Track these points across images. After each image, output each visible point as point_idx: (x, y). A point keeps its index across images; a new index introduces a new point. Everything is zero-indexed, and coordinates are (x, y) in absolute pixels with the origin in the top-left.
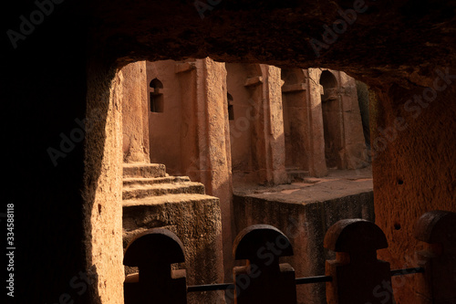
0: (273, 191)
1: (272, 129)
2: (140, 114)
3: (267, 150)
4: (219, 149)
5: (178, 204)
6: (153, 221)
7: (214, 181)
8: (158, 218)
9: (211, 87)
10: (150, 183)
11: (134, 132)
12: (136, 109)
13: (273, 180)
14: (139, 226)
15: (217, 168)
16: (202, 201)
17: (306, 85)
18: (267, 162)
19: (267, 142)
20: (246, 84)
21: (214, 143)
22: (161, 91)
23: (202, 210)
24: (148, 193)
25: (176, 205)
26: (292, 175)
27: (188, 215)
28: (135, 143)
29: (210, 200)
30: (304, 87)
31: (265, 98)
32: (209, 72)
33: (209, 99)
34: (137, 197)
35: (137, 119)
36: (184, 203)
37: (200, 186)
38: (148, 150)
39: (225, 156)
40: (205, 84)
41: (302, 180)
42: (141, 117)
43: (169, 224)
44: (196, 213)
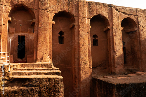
0: (113, 77)
1: (115, 49)
2: (48, 44)
3: (112, 58)
4: (85, 58)
5: (41, 78)
6: (29, 84)
7: (81, 71)
8: (31, 84)
9: (82, 33)
10: (41, 70)
11: (45, 51)
12: (46, 42)
13: (115, 72)
14: (23, 86)
15: (83, 65)
16: (53, 78)
17: (137, 28)
18: (112, 64)
19: (112, 55)
20: (104, 30)
21: (82, 55)
22: (63, 36)
23: (53, 82)
24: (34, 73)
25: (40, 79)
26: (128, 70)
27: (46, 84)
28: (45, 55)
29: (58, 78)
30: (136, 29)
31: (111, 35)
32: (81, 27)
33: (80, 37)
34: (29, 75)
35: (47, 46)
36: (44, 79)
37: (58, 72)
38: (52, 58)
39: (88, 60)
40: (79, 31)
41: (135, 73)
42: (49, 46)
43: (36, 86)
44: (50, 83)
